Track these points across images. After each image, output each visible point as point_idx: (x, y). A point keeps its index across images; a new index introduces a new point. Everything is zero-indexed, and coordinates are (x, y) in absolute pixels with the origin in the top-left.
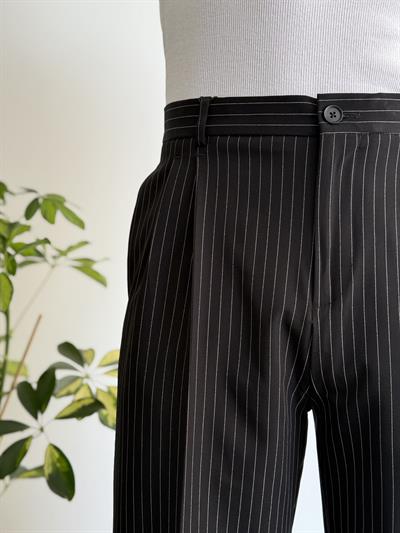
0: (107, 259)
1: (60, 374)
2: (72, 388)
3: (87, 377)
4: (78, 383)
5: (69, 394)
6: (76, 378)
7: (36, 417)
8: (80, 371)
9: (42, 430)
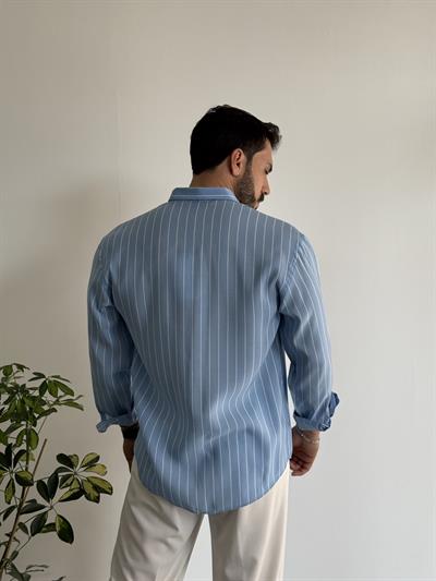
1: (60, 475)
3: (76, 473)
4: (71, 478)
5: (67, 486)
7: (48, 501)
8: (72, 471)
9: (52, 507)
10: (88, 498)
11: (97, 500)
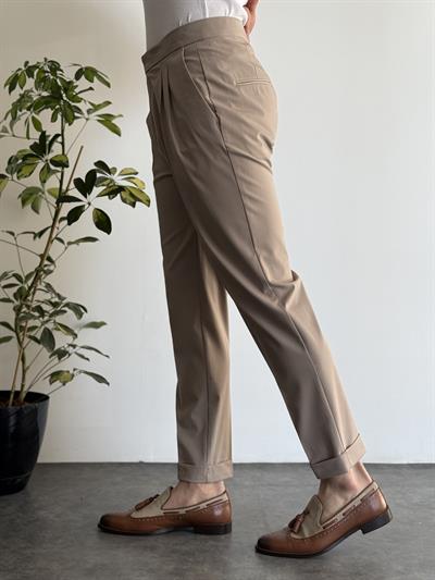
0: (121, 116)
1: (98, 175)
4: (109, 181)
6: (107, 179)
7: (86, 196)
8: (109, 176)
9: (89, 204)
10: (124, 201)
11: (133, 205)
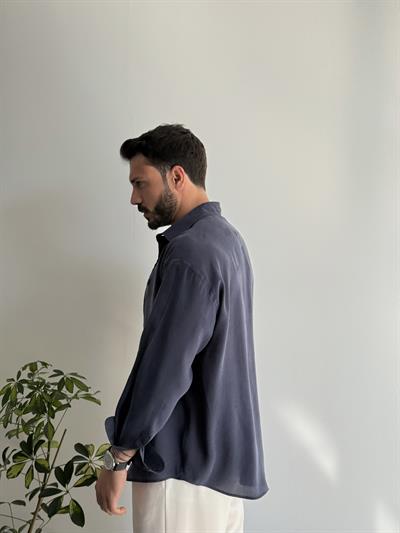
2: (84, 469)
3: (91, 462)
4: (86, 467)
5: (82, 473)
7: (64, 486)
8: (87, 460)
9: (67, 492)
